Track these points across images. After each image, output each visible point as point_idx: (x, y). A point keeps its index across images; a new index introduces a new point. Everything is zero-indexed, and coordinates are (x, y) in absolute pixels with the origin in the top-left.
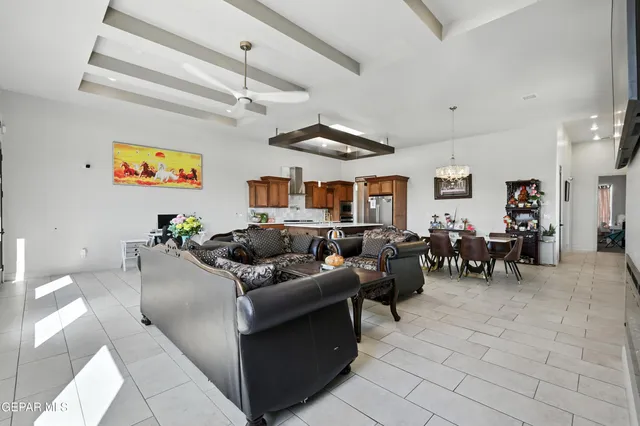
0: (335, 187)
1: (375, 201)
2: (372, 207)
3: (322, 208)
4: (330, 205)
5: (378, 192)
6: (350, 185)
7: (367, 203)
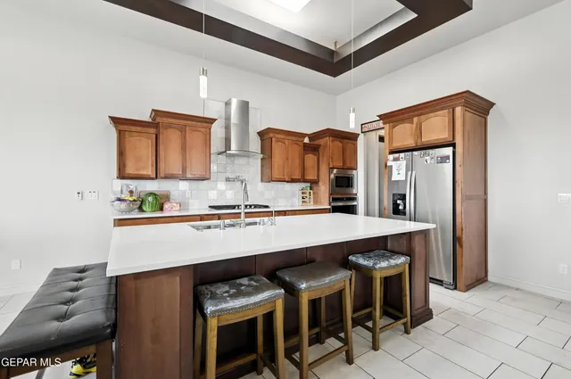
0: (321, 142)
1: (403, 163)
2: (395, 178)
3: (293, 181)
4: (311, 176)
5: (410, 143)
6: (350, 138)
7: (386, 169)
